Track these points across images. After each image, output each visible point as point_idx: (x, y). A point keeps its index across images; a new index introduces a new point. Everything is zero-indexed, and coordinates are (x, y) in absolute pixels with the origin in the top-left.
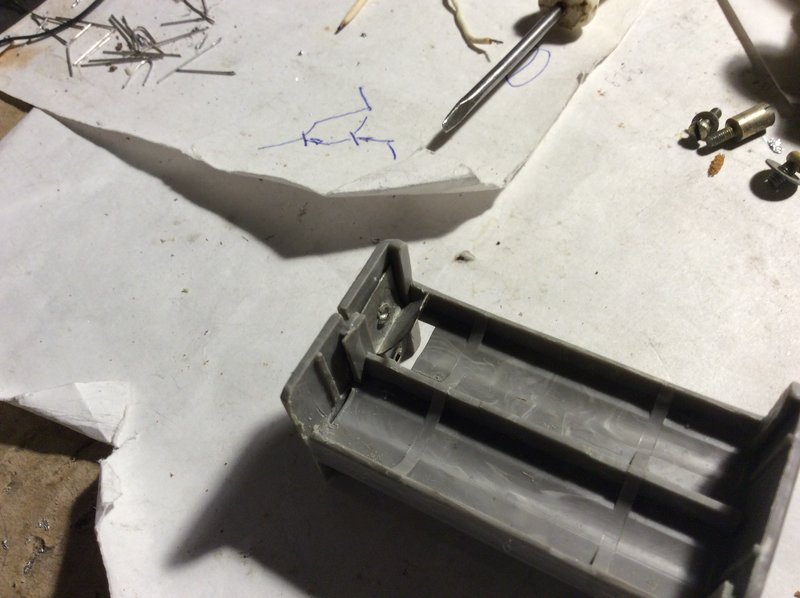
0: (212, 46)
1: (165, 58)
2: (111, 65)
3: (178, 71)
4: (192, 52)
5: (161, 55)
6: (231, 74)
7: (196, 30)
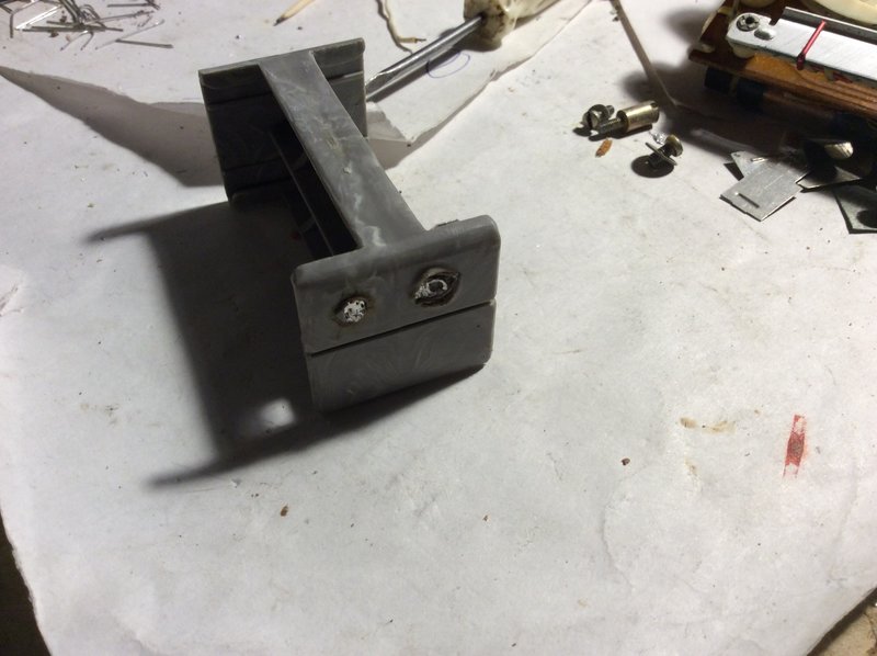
0: (155, 26)
1: (107, 31)
2: (53, 32)
3: (118, 41)
4: (135, 28)
5: (103, 28)
6: (169, 46)
7: (141, 12)
